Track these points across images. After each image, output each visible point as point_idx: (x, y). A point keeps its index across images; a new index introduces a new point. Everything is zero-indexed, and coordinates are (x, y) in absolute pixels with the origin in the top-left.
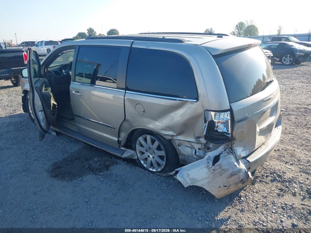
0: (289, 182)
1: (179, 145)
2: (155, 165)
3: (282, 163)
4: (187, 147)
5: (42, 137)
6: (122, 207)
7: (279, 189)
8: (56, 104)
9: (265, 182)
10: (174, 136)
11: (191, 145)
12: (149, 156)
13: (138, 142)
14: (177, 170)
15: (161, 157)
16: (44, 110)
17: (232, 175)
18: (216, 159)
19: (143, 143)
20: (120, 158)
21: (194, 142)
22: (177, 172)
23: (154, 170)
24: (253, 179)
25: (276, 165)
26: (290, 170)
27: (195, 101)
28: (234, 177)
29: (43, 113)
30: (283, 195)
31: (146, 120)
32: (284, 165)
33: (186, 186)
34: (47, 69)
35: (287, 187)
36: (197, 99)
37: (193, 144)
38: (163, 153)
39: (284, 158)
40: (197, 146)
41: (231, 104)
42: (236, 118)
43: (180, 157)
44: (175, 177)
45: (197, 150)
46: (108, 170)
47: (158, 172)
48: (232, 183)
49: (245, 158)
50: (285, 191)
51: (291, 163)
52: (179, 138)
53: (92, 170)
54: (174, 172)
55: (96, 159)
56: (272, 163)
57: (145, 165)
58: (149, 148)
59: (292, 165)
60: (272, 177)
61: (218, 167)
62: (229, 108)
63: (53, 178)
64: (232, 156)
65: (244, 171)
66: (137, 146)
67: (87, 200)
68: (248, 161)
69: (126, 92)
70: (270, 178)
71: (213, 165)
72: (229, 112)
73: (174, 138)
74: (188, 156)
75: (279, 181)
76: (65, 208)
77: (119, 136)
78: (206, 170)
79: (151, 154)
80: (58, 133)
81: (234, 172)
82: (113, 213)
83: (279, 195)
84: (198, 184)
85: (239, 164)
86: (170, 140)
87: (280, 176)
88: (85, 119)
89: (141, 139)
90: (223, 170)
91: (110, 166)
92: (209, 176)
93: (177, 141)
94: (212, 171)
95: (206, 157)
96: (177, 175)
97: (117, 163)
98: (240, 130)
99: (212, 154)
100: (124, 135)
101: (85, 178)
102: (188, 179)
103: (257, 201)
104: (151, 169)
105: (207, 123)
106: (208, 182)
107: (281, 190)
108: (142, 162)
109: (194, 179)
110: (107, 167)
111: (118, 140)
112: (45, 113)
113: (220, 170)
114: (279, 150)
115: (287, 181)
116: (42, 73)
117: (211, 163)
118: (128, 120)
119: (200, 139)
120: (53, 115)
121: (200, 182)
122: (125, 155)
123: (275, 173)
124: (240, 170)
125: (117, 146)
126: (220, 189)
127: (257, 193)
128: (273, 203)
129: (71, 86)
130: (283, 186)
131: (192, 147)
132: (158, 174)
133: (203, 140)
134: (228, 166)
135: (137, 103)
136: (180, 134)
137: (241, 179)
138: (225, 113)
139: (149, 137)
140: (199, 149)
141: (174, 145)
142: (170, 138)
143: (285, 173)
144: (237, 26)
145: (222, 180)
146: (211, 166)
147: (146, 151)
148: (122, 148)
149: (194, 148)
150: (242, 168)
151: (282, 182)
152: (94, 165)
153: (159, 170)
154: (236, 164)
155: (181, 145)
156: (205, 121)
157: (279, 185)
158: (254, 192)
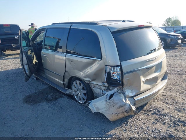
0: (164, 115)
1: (93, 87)
2: (82, 99)
3: (164, 104)
4: (98, 88)
5: (27, 80)
6: (55, 121)
7: (155, 119)
8: (37, 62)
9: (148, 114)
10: (91, 81)
11: (100, 87)
12: (78, 93)
13: (73, 85)
15: (85, 94)
16: (28, 64)
17: (120, 107)
18: (111, 96)
19: (75, 85)
20: (64, 94)
21: (101, 85)
23: (81, 102)
24: (135, 111)
25: (159, 104)
26: (168, 108)
27: (100, 59)
28: (121, 109)
29: (27, 66)
30: (156, 123)
31: (76, 71)
32: (165, 104)
33: (93, 112)
34: (34, 42)
35: (161, 118)
36: (101, 58)
37: (101, 87)
38: (85, 92)
39: (167, 101)
40: (103, 88)
41: (121, 62)
42: (124, 71)
43: (94, 94)
44: (88, 106)
45: (103, 91)
46: (55, 100)
47: (83, 103)
48: (120, 112)
49: (132, 97)
50: (159, 121)
51: (171, 104)
52: (94, 82)
53: (47, 100)
54: (88, 103)
55: (51, 94)
56: (157, 103)
57: (77, 99)
58: (79, 88)
59: (170, 105)
60: (154, 111)
61: (112, 101)
62: (120, 64)
63: (25, 103)
64: (122, 95)
65: (129, 105)
66: (73, 87)
67: (37, 116)
68: (134, 99)
69: (66, 54)
70: (152, 112)
71: (109, 100)
72: (119, 67)
73: (91, 82)
74: (99, 94)
75: (158, 114)
76: (23, 119)
77: (64, 81)
78: (105, 103)
79: (80, 92)
80: (37, 79)
81: (121, 105)
82: (48, 124)
83: (153, 123)
84: (100, 111)
85: (126, 100)
86: (89, 84)
87: (160, 111)
88: (50, 71)
89: (74, 83)
90: (115, 103)
91: (58, 98)
92: (106, 107)
93: (92, 85)
94: (108, 103)
95: (106, 94)
97: (62, 97)
98: (127, 79)
99: (109, 93)
100: (66, 80)
101: (41, 104)
102: (94, 108)
103: (137, 125)
104: (80, 102)
105: (107, 73)
106: (106, 111)
107: (157, 120)
108: (75, 97)
109: (98, 108)
110: (56, 99)
111: (64, 83)
112: (29, 66)
113: (113, 103)
114: (166, 95)
115: (162, 115)
116: (31, 44)
117: (108, 98)
118: (67, 71)
119: (104, 84)
120: (34, 68)
121: (101, 110)
122: (67, 93)
123: (157, 109)
124: (126, 104)
125: (63, 87)
126: (112, 115)
127: (140, 120)
128: (147, 128)
129: (42, 51)
130: (159, 117)
131: (101, 89)
132: (83, 104)
133: (106, 84)
134: (118, 101)
135: (71, 61)
136: (93, 80)
137: (126, 110)
138: (118, 67)
139: (78, 82)
140: (104, 90)
141: (91, 87)
142: (88, 82)
143: (164, 110)
144: (166, 20)
145: (114, 110)
146: (108, 100)
147: (77, 90)
148: (66, 88)
149: (102, 90)
150: (128, 103)
151: (159, 115)
152: (49, 97)
153: (84, 102)
154: (124, 100)
155: (94, 87)
156: (106, 72)
157: (157, 117)
158: (138, 120)
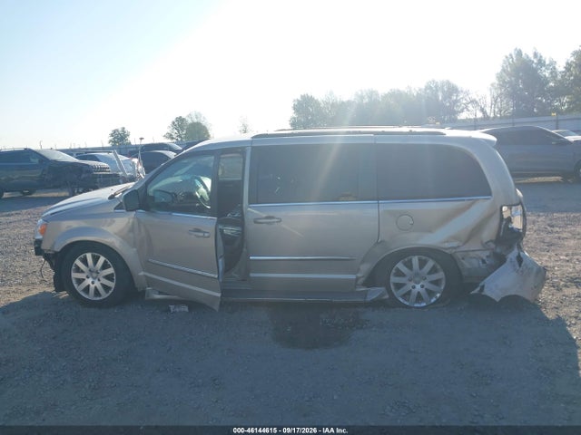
1: (462, 258)
2: (425, 296)
10: (460, 246)
11: (477, 255)
12: (413, 287)
13: (394, 271)
14: (481, 284)
15: (436, 282)
19: (406, 269)
21: (481, 250)
22: (483, 287)
23: (424, 304)
27: (489, 197)
29: (224, 259)
33: (498, 300)
36: (490, 194)
38: (440, 275)
40: (485, 254)
44: (482, 293)
45: (485, 259)
52: (464, 248)
58: (416, 274)
61: (525, 267)
66: (392, 277)
69: (378, 203)
71: (520, 266)
73: (458, 250)
74: (475, 268)
77: (358, 271)
78: (514, 274)
79: (418, 283)
84: (511, 292)
86: (452, 254)
89: (400, 265)
90: (529, 269)
92: (519, 280)
93: (460, 254)
94: (521, 273)
95: (508, 261)
96: (485, 290)
100: (367, 268)
102: (498, 291)
104: (417, 305)
106: (520, 287)
111: (356, 277)
121: (511, 289)
122: (370, 298)
125: (349, 289)
133: (492, 245)
136: (465, 243)
139: (416, 259)
141: (457, 260)
144: (173, 123)
146: (518, 268)
147: (409, 280)
148: (361, 289)
153: (433, 301)
155: (465, 257)
156: (502, 219)
